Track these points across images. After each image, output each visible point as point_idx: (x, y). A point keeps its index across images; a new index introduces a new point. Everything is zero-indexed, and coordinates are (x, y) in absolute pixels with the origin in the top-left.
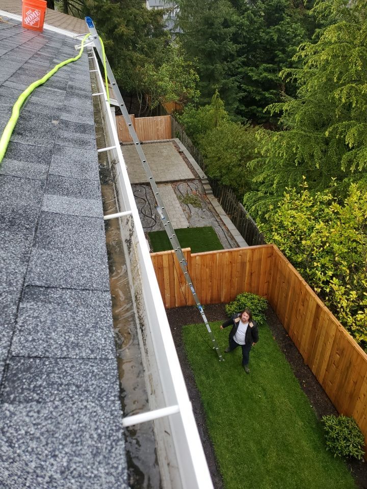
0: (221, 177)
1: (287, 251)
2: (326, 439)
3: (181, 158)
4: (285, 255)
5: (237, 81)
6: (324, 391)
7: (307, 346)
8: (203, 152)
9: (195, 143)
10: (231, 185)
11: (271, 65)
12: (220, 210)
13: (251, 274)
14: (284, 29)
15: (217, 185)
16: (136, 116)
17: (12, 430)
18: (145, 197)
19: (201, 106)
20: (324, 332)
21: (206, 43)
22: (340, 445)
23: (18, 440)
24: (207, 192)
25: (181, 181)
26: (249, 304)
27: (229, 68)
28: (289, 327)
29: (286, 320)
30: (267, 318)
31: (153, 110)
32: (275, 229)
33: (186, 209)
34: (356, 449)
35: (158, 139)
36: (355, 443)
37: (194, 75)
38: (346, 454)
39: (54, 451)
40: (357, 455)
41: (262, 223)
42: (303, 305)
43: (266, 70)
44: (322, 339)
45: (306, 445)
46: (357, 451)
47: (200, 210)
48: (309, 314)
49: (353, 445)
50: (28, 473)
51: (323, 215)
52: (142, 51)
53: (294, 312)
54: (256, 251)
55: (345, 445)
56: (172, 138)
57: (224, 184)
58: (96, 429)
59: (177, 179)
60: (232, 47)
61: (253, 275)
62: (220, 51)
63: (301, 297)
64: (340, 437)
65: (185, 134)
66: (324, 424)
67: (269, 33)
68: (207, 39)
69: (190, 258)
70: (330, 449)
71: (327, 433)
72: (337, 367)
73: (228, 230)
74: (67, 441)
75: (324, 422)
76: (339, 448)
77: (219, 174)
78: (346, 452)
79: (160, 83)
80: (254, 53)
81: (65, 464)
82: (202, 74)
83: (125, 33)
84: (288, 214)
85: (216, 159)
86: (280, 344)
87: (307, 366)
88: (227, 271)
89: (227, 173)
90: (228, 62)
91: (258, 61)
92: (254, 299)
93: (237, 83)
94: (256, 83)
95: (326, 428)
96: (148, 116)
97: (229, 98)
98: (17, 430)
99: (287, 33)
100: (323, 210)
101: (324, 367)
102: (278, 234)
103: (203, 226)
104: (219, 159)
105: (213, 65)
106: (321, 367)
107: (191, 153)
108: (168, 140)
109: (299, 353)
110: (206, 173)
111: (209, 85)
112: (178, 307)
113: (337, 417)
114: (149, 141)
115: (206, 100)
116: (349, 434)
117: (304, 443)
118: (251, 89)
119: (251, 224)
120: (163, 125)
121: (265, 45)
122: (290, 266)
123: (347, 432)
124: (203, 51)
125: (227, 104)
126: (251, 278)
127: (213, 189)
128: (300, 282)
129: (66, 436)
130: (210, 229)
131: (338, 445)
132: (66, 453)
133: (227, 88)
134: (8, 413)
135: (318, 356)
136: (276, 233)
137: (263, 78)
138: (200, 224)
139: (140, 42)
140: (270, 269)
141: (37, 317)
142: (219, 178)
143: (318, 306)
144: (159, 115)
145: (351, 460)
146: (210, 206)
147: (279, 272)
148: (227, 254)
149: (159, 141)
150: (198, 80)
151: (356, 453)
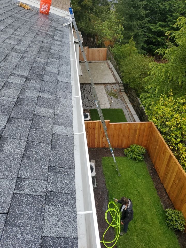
0: (130, 83)
1: (158, 126)
2: (166, 219)
3: (110, 71)
4: (157, 128)
5: (144, 31)
6: (169, 197)
7: (163, 174)
8: (122, 69)
9: (118, 64)
10: (134, 88)
11: (163, 23)
12: (127, 100)
13: (139, 135)
14: (173, 3)
15: (127, 87)
16: (89, 48)
17: (49, 213)
18: (90, 91)
19: (123, 44)
20: (172, 169)
21: (130, 10)
22: (173, 223)
23: (51, 216)
24: (121, 90)
25: (109, 83)
26: (136, 150)
27: (140, 24)
28: (155, 163)
29: (154, 160)
30: (145, 158)
31: (98, 45)
32: (154, 114)
33: (110, 99)
34: (181, 226)
35: (99, 60)
36: (181, 224)
37: (121, 27)
38: (175, 228)
39: (59, 220)
40: (181, 229)
41: (148, 110)
42: (163, 154)
43: (160, 26)
44: (171, 171)
45: (156, 221)
46: (181, 227)
47: (117, 99)
48: (165, 159)
49: (179, 224)
50: (53, 224)
51: (179, 110)
52: (95, 13)
53: (158, 156)
54: (143, 124)
55: (175, 223)
56: (107, 60)
57: (131, 87)
58: (70, 215)
59: (107, 82)
60: (143, 12)
61: (140, 136)
62: (137, 14)
63: (163, 150)
64: (173, 219)
65: (113, 58)
66: (166, 212)
67: (165, 5)
68: (130, 7)
69: (109, 125)
70: (168, 224)
71: (167, 217)
72: (177, 187)
73: (130, 111)
74: (62, 218)
75: (166, 211)
76: (172, 225)
77: (129, 82)
78: (175, 227)
79: (103, 31)
80: (155, 16)
81: (62, 223)
82: (125, 27)
83: (87, 4)
84: (161, 108)
85: (128, 73)
86: (150, 171)
87: (162, 183)
88: (127, 133)
89: (133, 81)
90: (140, 20)
91: (157, 20)
92: (139, 148)
93: (144, 33)
94: (154, 33)
95: (167, 214)
96: (95, 48)
97: (139, 40)
98: (50, 213)
99: (174, 6)
100: (180, 107)
101: (170, 185)
102: (155, 117)
103: (117, 108)
104: (130, 73)
105: (132, 22)
106: (169, 185)
107: (115, 69)
108: (104, 61)
109: (159, 177)
110: (122, 81)
111: (129, 33)
112: (101, 148)
113: (173, 210)
114: (95, 61)
115: (126, 41)
116: (178, 219)
117: (155, 220)
118: (151, 36)
119: (142, 109)
120: (103, 53)
121: (161, 12)
122: (159, 134)
123: (177, 218)
124: (127, 14)
125: (137, 43)
126: (139, 137)
127: (125, 89)
128: (163, 142)
129: (62, 216)
130: (121, 110)
131: (172, 223)
132: (62, 221)
133: (138, 35)
134: (48, 208)
135: (168, 180)
136: (154, 116)
137: (158, 30)
138: (116, 107)
139: (95, 9)
140: (149, 134)
141: (53, 178)
142: (128, 83)
143: (171, 156)
144: (101, 48)
145: (178, 231)
146: (122, 98)
147: (153, 136)
148: (128, 125)
149: (99, 61)
150: (123, 30)
151: (180, 228)
